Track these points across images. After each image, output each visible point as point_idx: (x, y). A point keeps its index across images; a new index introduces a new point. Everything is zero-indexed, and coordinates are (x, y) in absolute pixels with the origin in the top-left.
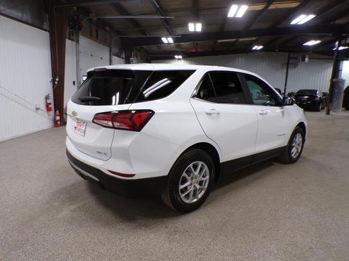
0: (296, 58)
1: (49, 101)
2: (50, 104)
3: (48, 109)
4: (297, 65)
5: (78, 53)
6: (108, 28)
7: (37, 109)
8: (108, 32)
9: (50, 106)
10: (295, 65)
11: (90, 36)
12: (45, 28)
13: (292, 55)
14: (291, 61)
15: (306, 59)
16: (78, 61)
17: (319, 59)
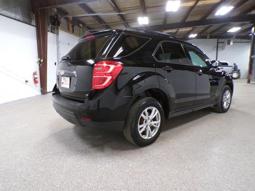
0: (223, 42)
1: (36, 76)
2: (37, 78)
3: (36, 82)
4: (225, 48)
5: (58, 42)
6: (81, 25)
7: (26, 81)
8: (81, 27)
9: (37, 80)
10: (223, 48)
11: (68, 30)
12: (33, 24)
13: (220, 40)
14: (219, 45)
15: (231, 43)
16: (58, 48)
17: (241, 42)
